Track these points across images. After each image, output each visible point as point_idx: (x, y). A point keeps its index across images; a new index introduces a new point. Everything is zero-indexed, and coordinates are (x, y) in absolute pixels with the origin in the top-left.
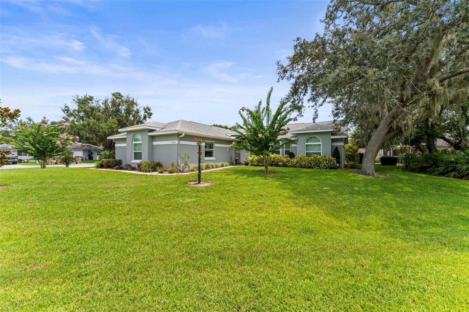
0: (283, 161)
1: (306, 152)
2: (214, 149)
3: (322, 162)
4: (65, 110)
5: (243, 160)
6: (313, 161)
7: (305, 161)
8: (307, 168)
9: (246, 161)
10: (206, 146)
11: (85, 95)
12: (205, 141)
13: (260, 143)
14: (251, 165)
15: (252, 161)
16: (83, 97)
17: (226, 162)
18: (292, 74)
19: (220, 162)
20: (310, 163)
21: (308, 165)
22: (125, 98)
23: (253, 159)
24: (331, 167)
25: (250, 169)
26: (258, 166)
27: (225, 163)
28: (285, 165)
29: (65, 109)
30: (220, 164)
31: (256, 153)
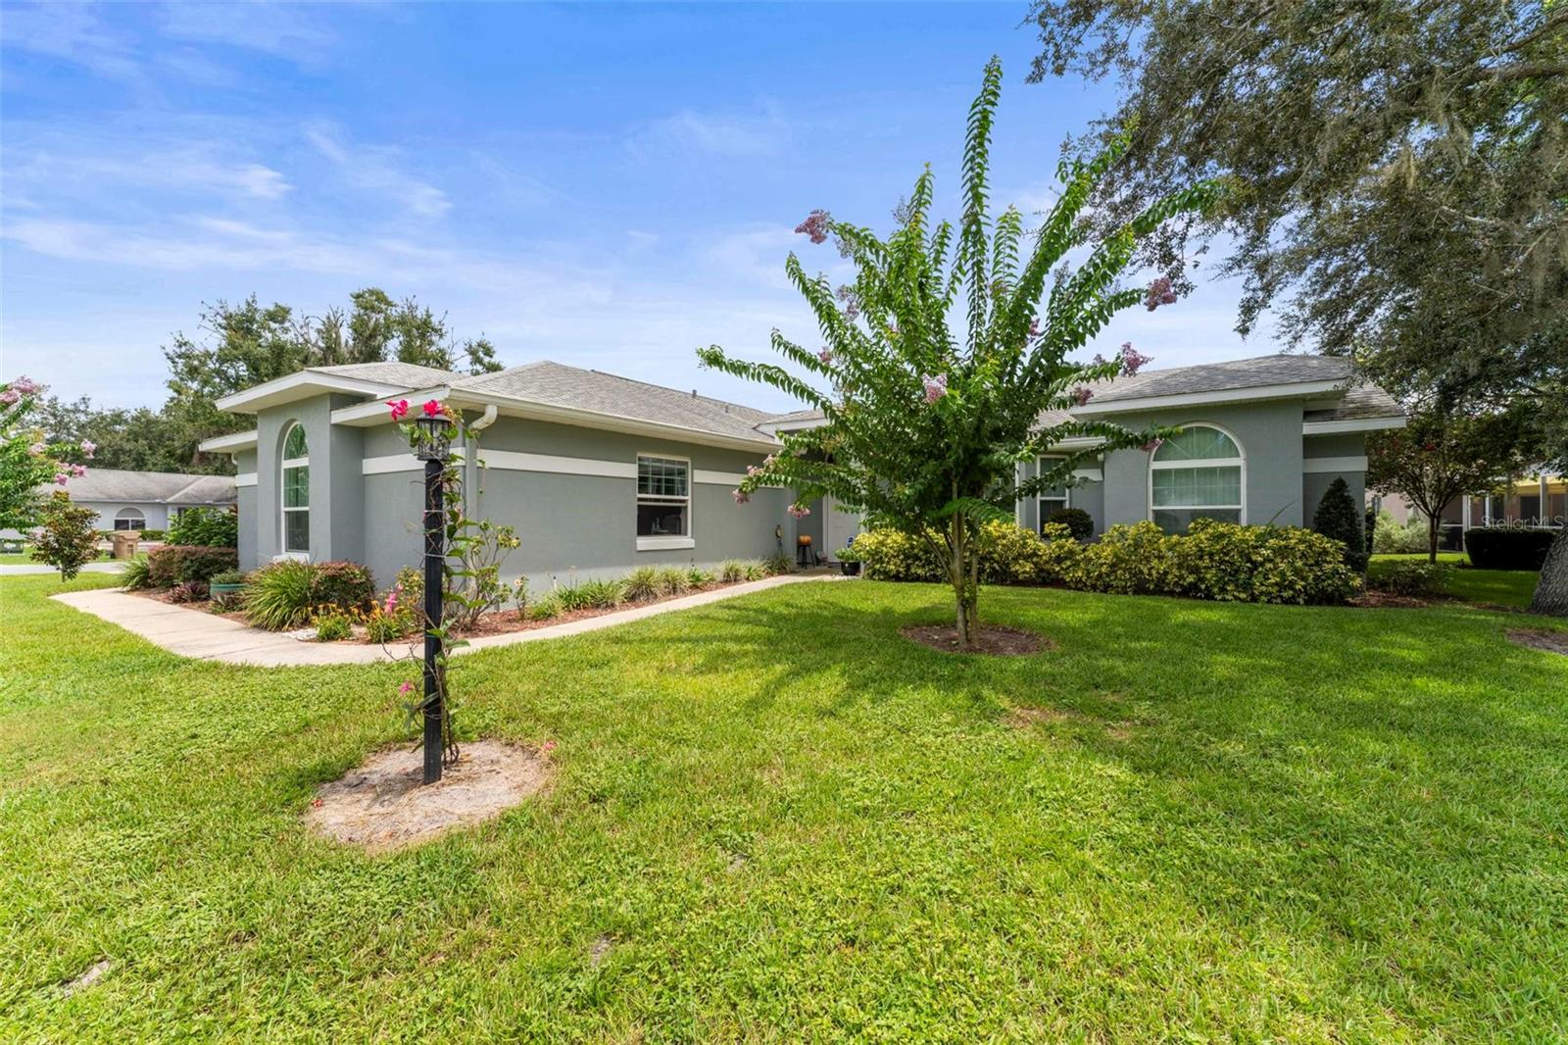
0: (1035, 554)
1: (1152, 507)
2: (688, 498)
3: (1269, 565)
4: (179, 357)
5: (833, 547)
6: (1211, 555)
7: (1160, 558)
8: (1171, 593)
9: (849, 551)
10: (641, 479)
11: (250, 300)
12: (639, 454)
13: (931, 455)
14: (871, 577)
15: (876, 555)
16: (244, 307)
17: (754, 557)
18: (1121, 39)
19: (719, 560)
20: (1195, 570)
21: (1181, 577)
22: (399, 310)
23: (882, 543)
24: (1323, 590)
25: (868, 606)
26: (908, 577)
27: (742, 566)
28: (1046, 579)
29: (178, 350)
30: (719, 569)
31: (901, 513)
